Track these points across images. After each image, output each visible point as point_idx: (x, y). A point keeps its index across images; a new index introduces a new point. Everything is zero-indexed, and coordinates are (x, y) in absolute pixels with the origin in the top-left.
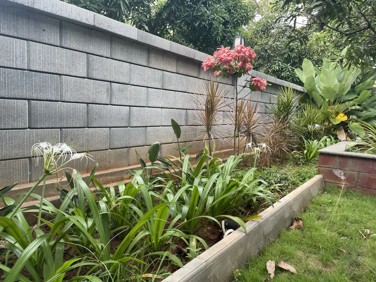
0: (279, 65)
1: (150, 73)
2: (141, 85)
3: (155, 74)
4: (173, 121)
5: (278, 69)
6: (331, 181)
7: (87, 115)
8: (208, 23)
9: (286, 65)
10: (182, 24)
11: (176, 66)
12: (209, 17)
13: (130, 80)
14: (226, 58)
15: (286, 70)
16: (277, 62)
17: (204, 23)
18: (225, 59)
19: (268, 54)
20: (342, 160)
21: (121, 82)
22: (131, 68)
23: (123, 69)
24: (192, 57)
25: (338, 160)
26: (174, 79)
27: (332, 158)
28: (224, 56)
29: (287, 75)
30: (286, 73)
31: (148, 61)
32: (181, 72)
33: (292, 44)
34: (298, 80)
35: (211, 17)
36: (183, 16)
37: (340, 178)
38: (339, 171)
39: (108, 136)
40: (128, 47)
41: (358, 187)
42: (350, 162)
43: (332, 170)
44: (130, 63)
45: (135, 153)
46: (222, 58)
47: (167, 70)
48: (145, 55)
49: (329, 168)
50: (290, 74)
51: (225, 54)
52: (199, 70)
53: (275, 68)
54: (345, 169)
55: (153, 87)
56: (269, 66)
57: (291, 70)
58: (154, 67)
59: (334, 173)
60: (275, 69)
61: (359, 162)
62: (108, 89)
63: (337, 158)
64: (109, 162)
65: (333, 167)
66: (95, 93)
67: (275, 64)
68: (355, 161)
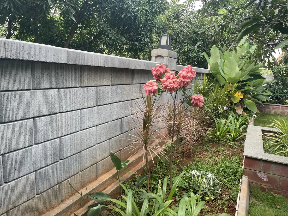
0: (188, 47)
1: (83, 93)
2: (74, 109)
3: (88, 92)
4: (112, 155)
5: (187, 51)
6: (255, 182)
7: (3, 168)
8: (133, 15)
9: (193, 47)
10: (109, 15)
11: (110, 78)
12: (134, 9)
13: (60, 107)
14: (172, 86)
15: (193, 52)
16: (186, 44)
17: (129, 15)
18: (170, 86)
19: (179, 38)
20: (265, 164)
21: (47, 113)
22: (60, 94)
23: (50, 98)
24: (127, 68)
25: (262, 164)
26: (109, 92)
27: (257, 162)
28: (170, 83)
29: (194, 56)
30: (193, 54)
31: (81, 80)
32: (115, 83)
33: (199, 30)
34: (202, 60)
35: (136, 10)
36: (109, 7)
37: (263, 180)
38: (263, 174)
39: (33, 182)
40: (56, 71)
41: (279, 189)
42: (273, 167)
43: (256, 172)
44: (59, 88)
45: (68, 185)
46: (167, 86)
47: (102, 85)
48: (76, 75)
49: (253, 170)
50: (197, 55)
51: (169, 81)
52: (133, 75)
53: (184, 49)
54: (268, 172)
55: (86, 107)
56: (180, 48)
57: (197, 51)
58: (88, 86)
59: (258, 175)
60: (185, 51)
61: (281, 167)
62: (31, 128)
63: (261, 163)
64: (37, 210)
65: (257, 170)
66: (14, 138)
67: (185, 46)
68: (277, 166)
